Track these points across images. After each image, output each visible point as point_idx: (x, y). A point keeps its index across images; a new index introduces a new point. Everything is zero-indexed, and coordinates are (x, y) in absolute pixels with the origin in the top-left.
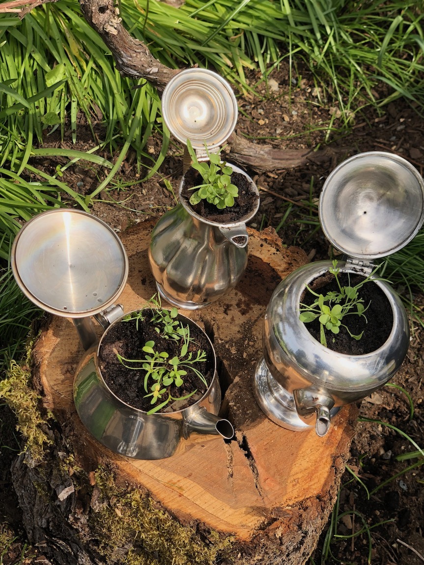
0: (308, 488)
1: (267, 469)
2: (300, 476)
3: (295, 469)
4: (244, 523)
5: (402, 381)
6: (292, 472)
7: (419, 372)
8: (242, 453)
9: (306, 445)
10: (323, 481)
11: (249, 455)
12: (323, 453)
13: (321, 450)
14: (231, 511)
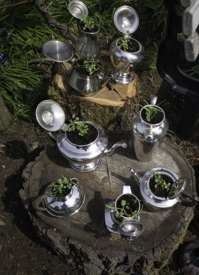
0: (133, 95)
1: (122, 93)
2: (130, 93)
3: (128, 92)
4: (120, 104)
5: (146, 92)
6: (128, 93)
7: (149, 89)
8: (114, 92)
9: (129, 87)
10: (135, 93)
11: (116, 92)
12: (133, 88)
13: (133, 87)
14: (117, 102)
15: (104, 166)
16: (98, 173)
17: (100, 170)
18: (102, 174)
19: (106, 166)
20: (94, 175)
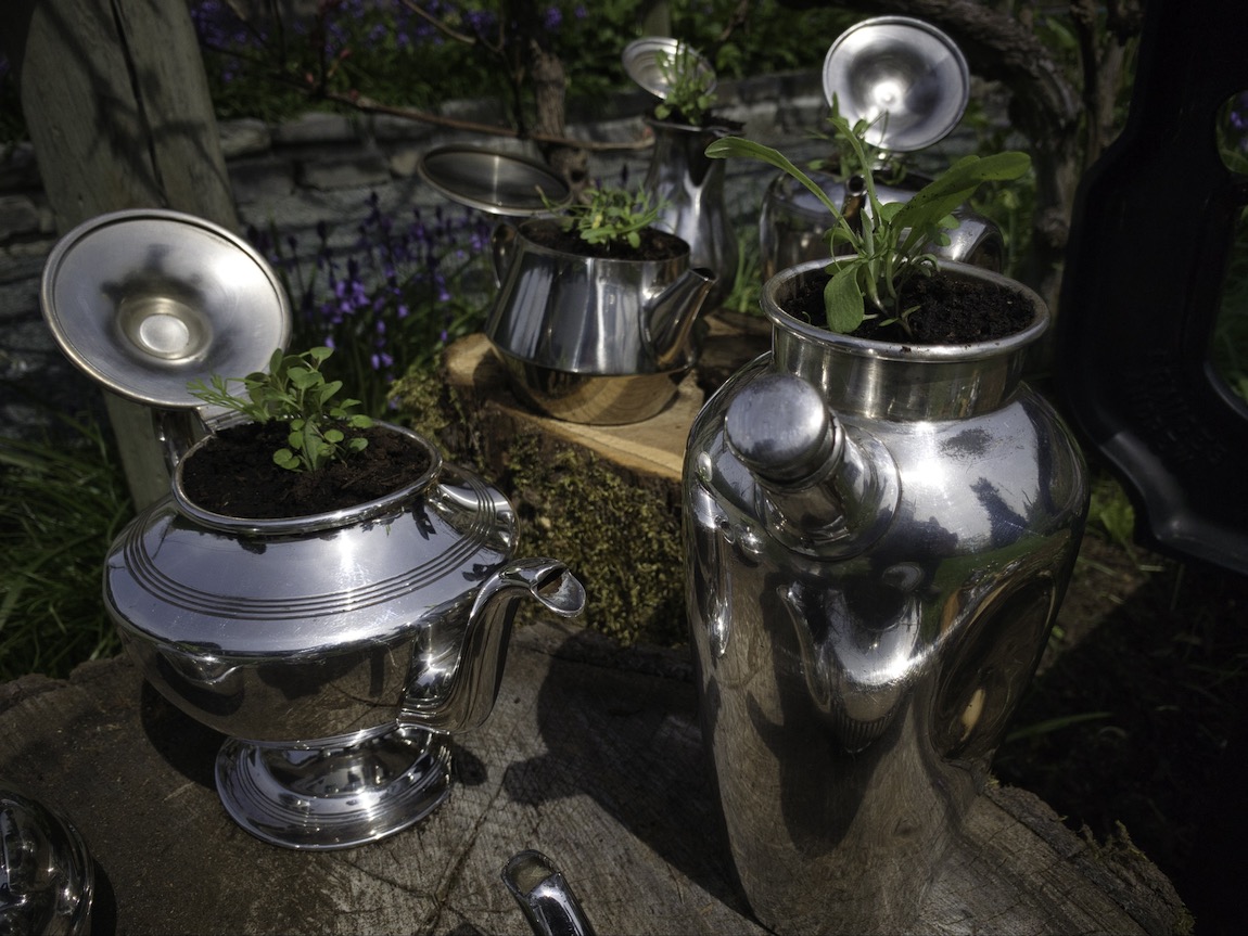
15: (436, 853)
16: (355, 892)
17: (391, 871)
18: (380, 910)
19: (454, 861)
20: (318, 895)
